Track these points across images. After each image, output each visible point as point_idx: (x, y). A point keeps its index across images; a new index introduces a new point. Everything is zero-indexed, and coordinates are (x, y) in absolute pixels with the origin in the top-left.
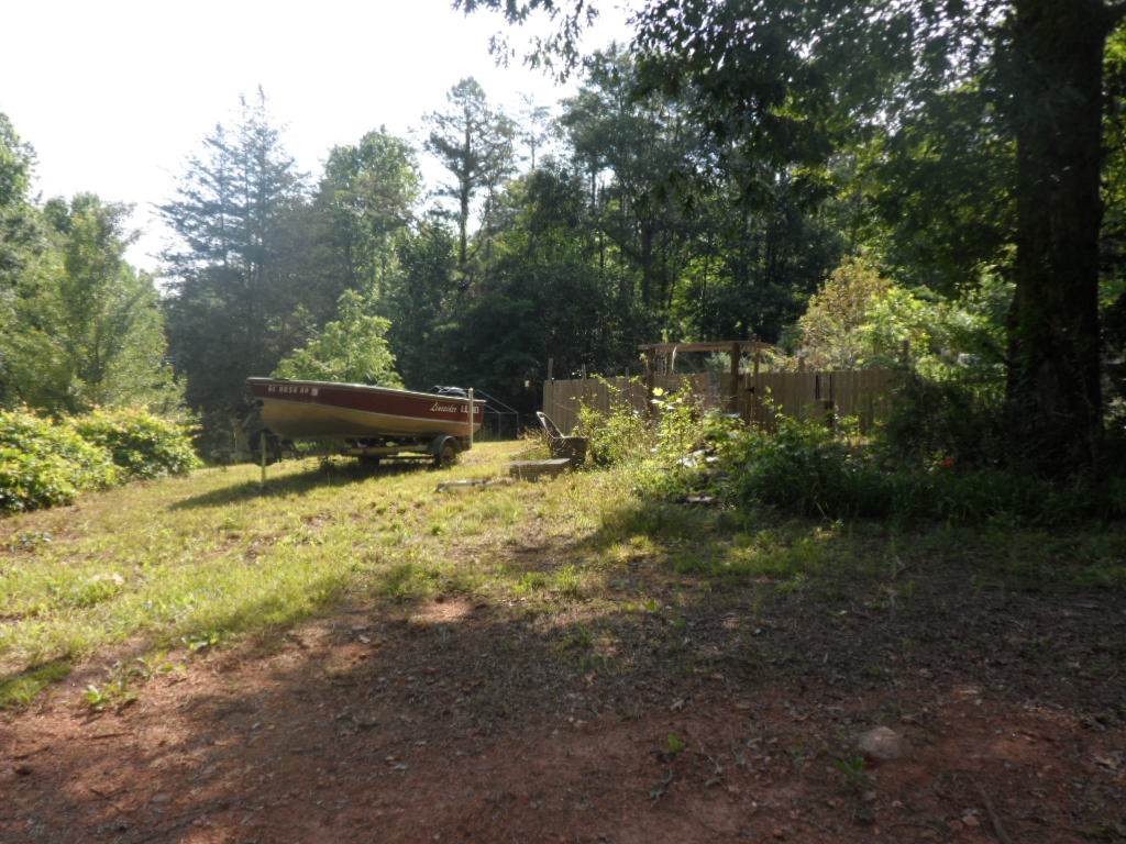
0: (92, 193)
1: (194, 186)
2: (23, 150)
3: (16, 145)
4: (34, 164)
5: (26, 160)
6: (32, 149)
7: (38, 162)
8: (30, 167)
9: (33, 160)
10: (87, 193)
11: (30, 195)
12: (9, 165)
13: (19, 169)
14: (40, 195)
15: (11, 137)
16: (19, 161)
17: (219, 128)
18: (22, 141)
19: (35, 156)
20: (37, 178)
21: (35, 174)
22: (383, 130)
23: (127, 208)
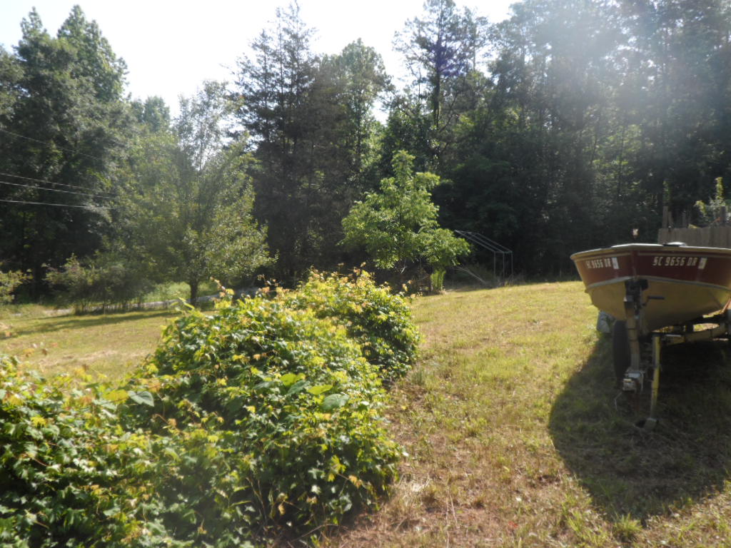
0: (159, 97)
1: (248, 79)
2: (117, 64)
3: (113, 60)
4: (125, 74)
5: (120, 71)
6: (124, 63)
7: (128, 72)
8: (123, 76)
9: (125, 71)
10: (155, 97)
11: (124, 95)
12: (109, 74)
13: (116, 77)
14: (129, 96)
15: (110, 55)
16: (115, 71)
17: (263, 35)
18: (117, 57)
19: (126, 68)
20: (127, 84)
21: (126, 81)
22: (359, 41)
23: (221, 87)
